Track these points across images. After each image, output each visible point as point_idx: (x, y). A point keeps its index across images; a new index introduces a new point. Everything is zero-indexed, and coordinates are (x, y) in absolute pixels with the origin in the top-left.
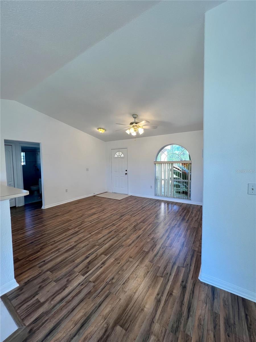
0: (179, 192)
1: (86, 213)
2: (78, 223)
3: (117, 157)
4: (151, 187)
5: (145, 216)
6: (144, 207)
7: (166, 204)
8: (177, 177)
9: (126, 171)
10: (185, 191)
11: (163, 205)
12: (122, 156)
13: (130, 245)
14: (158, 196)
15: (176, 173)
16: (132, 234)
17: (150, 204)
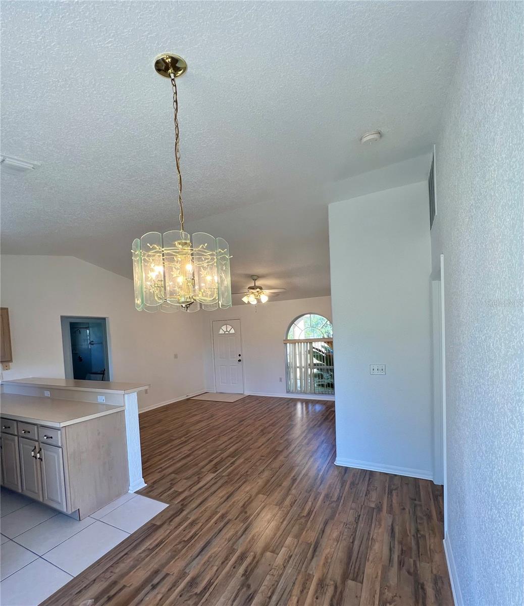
0: (323, 385)
1: (187, 421)
2: (182, 432)
3: (222, 334)
4: (281, 380)
5: (275, 419)
6: (272, 409)
7: (304, 403)
8: (318, 362)
9: (240, 355)
10: (330, 383)
11: (299, 406)
12: (232, 331)
13: (259, 447)
14: (292, 393)
15: (317, 356)
16: (259, 438)
17: (279, 404)
